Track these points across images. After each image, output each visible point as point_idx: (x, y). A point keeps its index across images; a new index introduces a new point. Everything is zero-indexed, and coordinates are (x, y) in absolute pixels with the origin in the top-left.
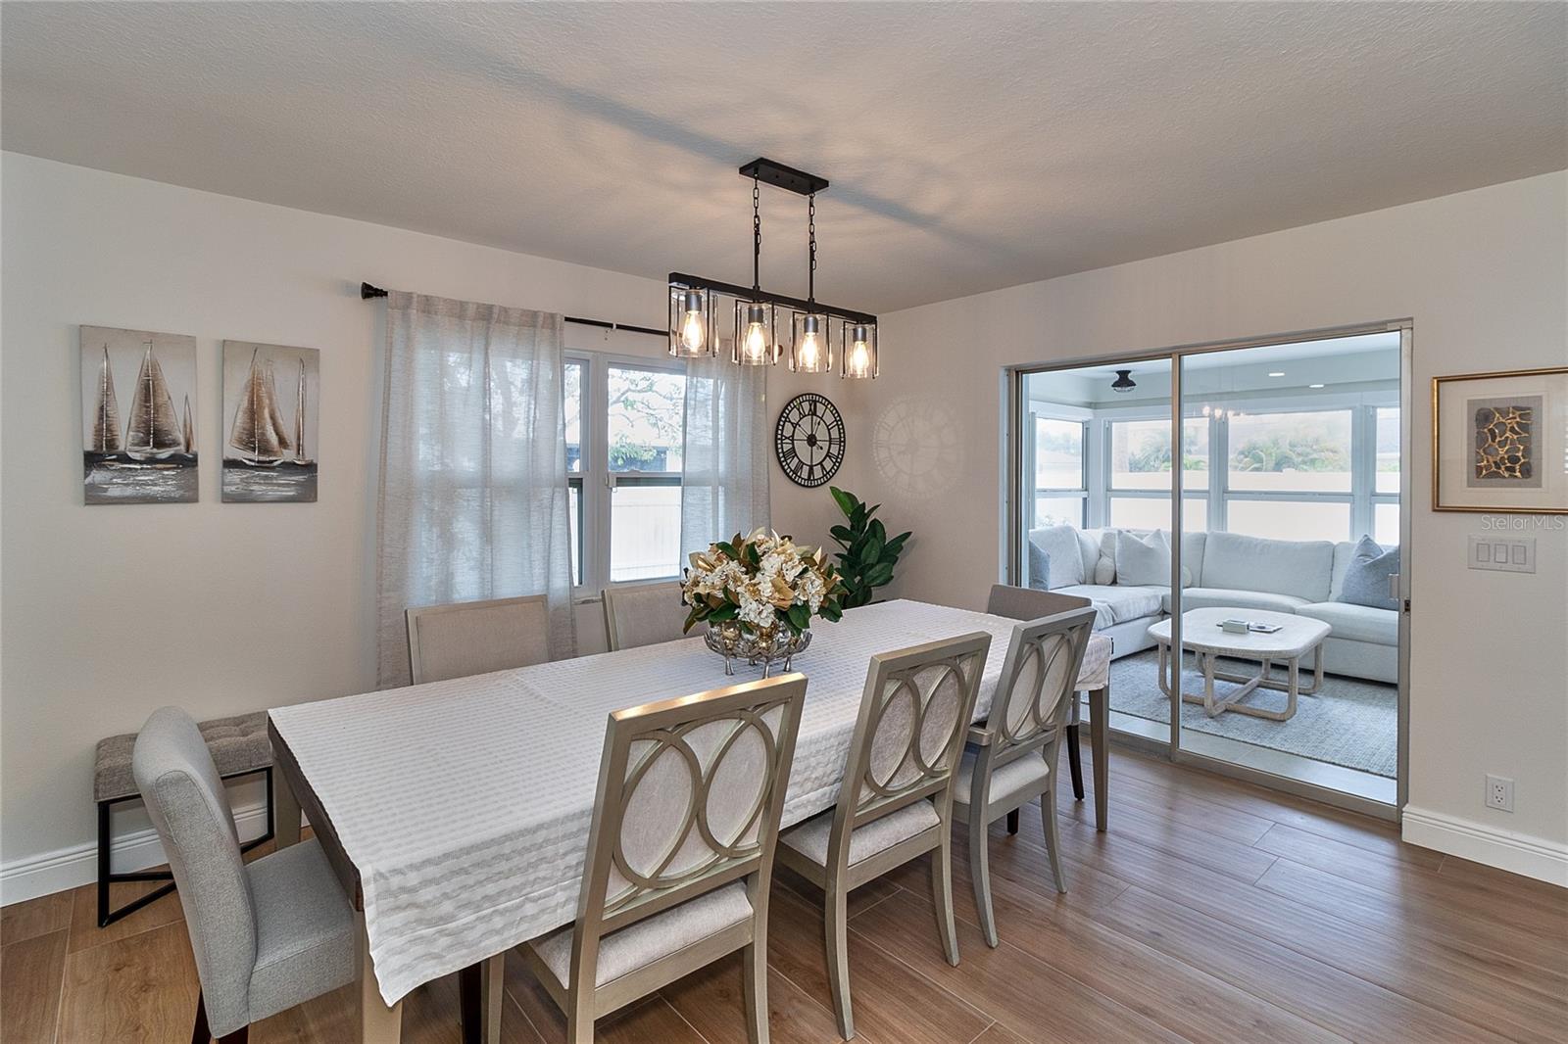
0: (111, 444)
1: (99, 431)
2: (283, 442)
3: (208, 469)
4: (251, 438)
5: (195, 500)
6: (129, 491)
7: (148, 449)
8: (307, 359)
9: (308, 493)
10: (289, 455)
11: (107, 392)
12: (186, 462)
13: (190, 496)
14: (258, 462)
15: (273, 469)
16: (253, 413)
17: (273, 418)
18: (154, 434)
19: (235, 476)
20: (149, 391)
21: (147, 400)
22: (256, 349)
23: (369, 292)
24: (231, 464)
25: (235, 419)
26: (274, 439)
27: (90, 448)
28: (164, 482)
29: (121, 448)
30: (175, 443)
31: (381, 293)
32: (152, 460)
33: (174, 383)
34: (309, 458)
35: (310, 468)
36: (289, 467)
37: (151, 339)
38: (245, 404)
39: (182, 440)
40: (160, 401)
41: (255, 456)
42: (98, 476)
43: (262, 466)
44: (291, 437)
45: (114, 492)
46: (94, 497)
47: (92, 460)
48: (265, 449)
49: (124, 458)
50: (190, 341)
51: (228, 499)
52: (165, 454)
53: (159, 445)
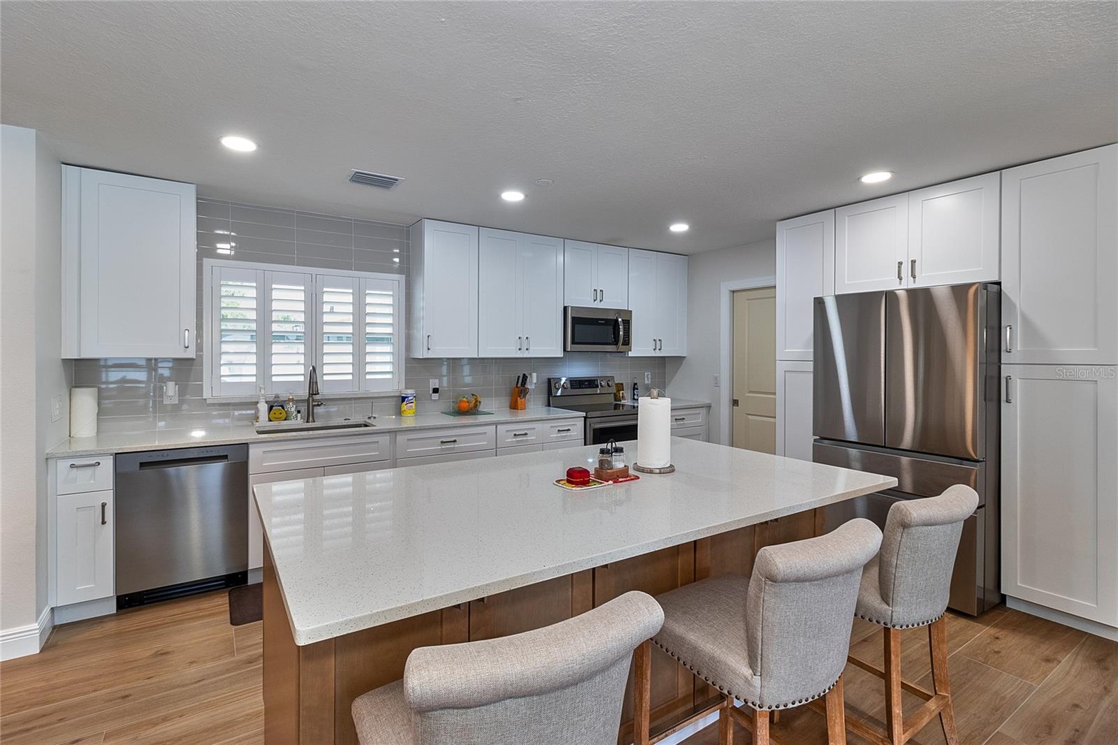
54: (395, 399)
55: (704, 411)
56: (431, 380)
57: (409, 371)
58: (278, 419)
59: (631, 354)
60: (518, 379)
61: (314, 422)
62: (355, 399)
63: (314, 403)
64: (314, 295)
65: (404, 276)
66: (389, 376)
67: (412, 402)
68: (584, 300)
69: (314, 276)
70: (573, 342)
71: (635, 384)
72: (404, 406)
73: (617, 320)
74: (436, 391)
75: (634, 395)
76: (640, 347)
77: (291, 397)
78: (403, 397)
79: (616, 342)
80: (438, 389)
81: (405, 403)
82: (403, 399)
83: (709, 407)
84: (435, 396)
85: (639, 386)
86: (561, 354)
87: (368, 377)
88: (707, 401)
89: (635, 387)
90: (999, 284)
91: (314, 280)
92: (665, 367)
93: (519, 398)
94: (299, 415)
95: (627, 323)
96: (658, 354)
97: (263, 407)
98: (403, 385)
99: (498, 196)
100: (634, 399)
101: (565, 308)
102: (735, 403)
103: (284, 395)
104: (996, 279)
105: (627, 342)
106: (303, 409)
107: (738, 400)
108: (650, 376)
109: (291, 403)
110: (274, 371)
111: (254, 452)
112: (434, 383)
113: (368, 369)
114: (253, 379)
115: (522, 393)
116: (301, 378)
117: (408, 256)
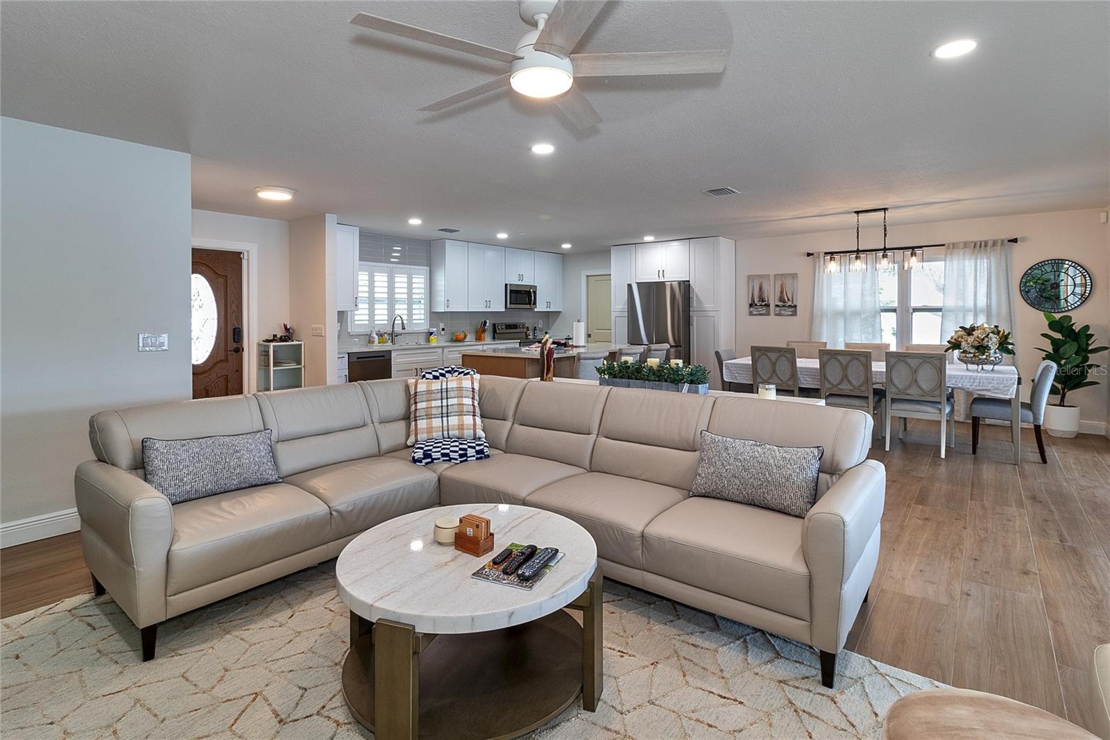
0: (754, 302)
1: (752, 299)
2: (788, 300)
3: (772, 307)
4: (782, 300)
5: (769, 315)
6: (757, 313)
7: (760, 303)
8: (794, 276)
9: (794, 314)
10: (790, 303)
11: (753, 289)
12: (768, 306)
13: (768, 314)
15: (786, 307)
16: (782, 292)
17: (786, 293)
18: (762, 299)
19: (778, 309)
20: (761, 289)
21: (761, 291)
22: (782, 275)
23: (809, 255)
24: (777, 306)
25: (778, 294)
26: (786, 299)
27: (750, 303)
28: (763, 310)
29: (756, 303)
30: (765, 301)
31: (812, 254)
32: (761, 305)
33: (765, 287)
34: (795, 303)
35: (795, 306)
36: (790, 306)
37: (761, 276)
38: (780, 290)
39: (767, 300)
40: (763, 291)
41: (782, 304)
42: (752, 309)
43: (784, 306)
44: (790, 299)
45: (754, 313)
46: (751, 314)
47: (751, 306)
48: (784, 302)
49: (756, 305)
50: (769, 275)
51: (776, 315)
52: (763, 304)
53: (763, 301)
54: (427, 333)
56: (442, 324)
57: (431, 319)
58: (383, 342)
59: (536, 310)
60: (482, 324)
61: (395, 344)
62: (410, 333)
63: (396, 335)
64: (391, 278)
65: (429, 267)
66: (423, 321)
68: (514, 281)
69: (392, 269)
70: (510, 303)
71: (535, 327)
72: (432, 337)
73: (530, 291)
74: (443, 330)
75: (535, 333)
76: (540, 307)
77: (385, 332)
78: (430, 332)
79: (530, 304)
80: (444, 328)
81: (433, 335)
82: (431, 334)
84: (443, 333)
85: (537, 328)
86: (504, 310)
87: (414, 322)
89: (535, 329)
90: (689, 281)
91: (391, 271)
92: (548, 317)
93: (482, 335)
94: (390, 341)
95: (535, 292)
96: (548, 310)
97: (375, 336)
98: (428, 327)
99: (496, 236)
101: (506, 285)
102: (589, 336)
103: (382, 330)
104: (688, 279)
105: (535, 303)
107: (590, 334)
109: (385, 335)
110: (376, 318)
111: (393, 354)
112: (442, 326)
113: (414, 317)
114: (367, 322)
115: (484, 331)
116: (386, 322)
117: (430, 257)
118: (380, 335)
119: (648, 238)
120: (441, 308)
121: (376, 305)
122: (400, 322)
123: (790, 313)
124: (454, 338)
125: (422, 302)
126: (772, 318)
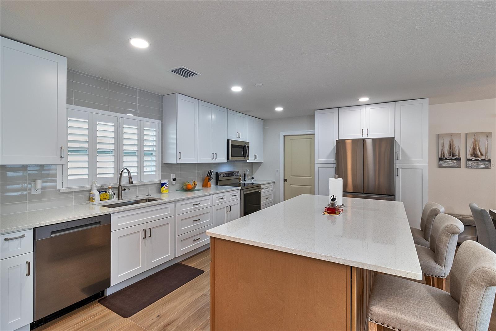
0: (444, 156)
1: (441, 154)
2: (482, 155)
3: (463, 161)
4: (474, 154)
5: (460, 167)
6: (447, 165)
7: (451, 157)
8: (488, 134)
9: (488, 167)
10: (483, 158)
11: (443, 146)
12: (459, 159)
13: (459, 167)
14: (476, 159)
15: (479, 161)
16: (474, 148)
17: (479, 149)
18: (452, 154)
19: (469, 163)
20: (451, 145)
21: (451, 147)
22: (475, 134)
25: (470, 150)
26: (479, 154)
27: (440, 157)
28: (454, 164)
29: (446, 157)
30: (456, 156)
32: (451, 159)
33: (456, 143)
34: (489, 158)
35: (489, 161)
36: (483, 160)
37: (451, 135)
38: (472, 146)
39: (458, 155)
40: (453, 147)
41: (475, 158)
42: (441, 162)
43: (476, 160)
44: (484, 153)
45: (444, 165)
46: (440, 166)
47: (440, 159)
48: (477, 156)
49: (446, 159)
50: (460, 134)
52: (454, 158)
53: (453, 156)
54: (156, 185)
55: (273, 184)
56: (172, 175)
57: (163, 170)
58: (105, 199)
59: (248, 161)
60: (208, 173)
61: (122, 199)
62: (139, 186)
63: (122, 189)
64: (119, 129)
65: (161, 121)
66: (154, 173)
67: (167, 186)
68: (234, 138)
69: (119, 118)
70: (232, 156)
71: (245, 174)
72: (163, 188)
73: (245, 146)
74: (174, 180)
75: (245, 179)
76: (251, 158)
77: (110, 186)
78: (162, 184)
79: (244, 157)
80: (175, 179)
81: (164, 187)
82: (163, 185)
83: (274, 183)
84: (174, 183)
85: (246, 175)
86: (226, 161)
87: (145, 174)
88: (273, 180)
89: (245, 175)
90: (394, 138)
91: (119, 120)
92: (252, 166)
93: (208, 182)
94: (115, 196)
95: (248, 147)
96: (255, 161)
97: (97, 194)
98: (160, 178)
99: (230, 89)
100: (244, 180)
101: (228, 141)
102: (285, 180)
103: (105, 186)
105: (248, 157)
106: (117, 192)
107: (286, 179)
108: (248, 171)
109: (110, 190)
110: (99, 171)
111: (113, 218)
112: (173, 176)
113: (145, 169)
114: (87, 177)
115: (210, 179)
116: (112, 175)
117: (162, 111)
118: (102, 191)
119: (364, 99)
120: (173, 160)
121: (98, 157)
122: (127, 174)
123: (484, 166)
124: (185, 187)
125: (154, 154)
126: (463, 170)
